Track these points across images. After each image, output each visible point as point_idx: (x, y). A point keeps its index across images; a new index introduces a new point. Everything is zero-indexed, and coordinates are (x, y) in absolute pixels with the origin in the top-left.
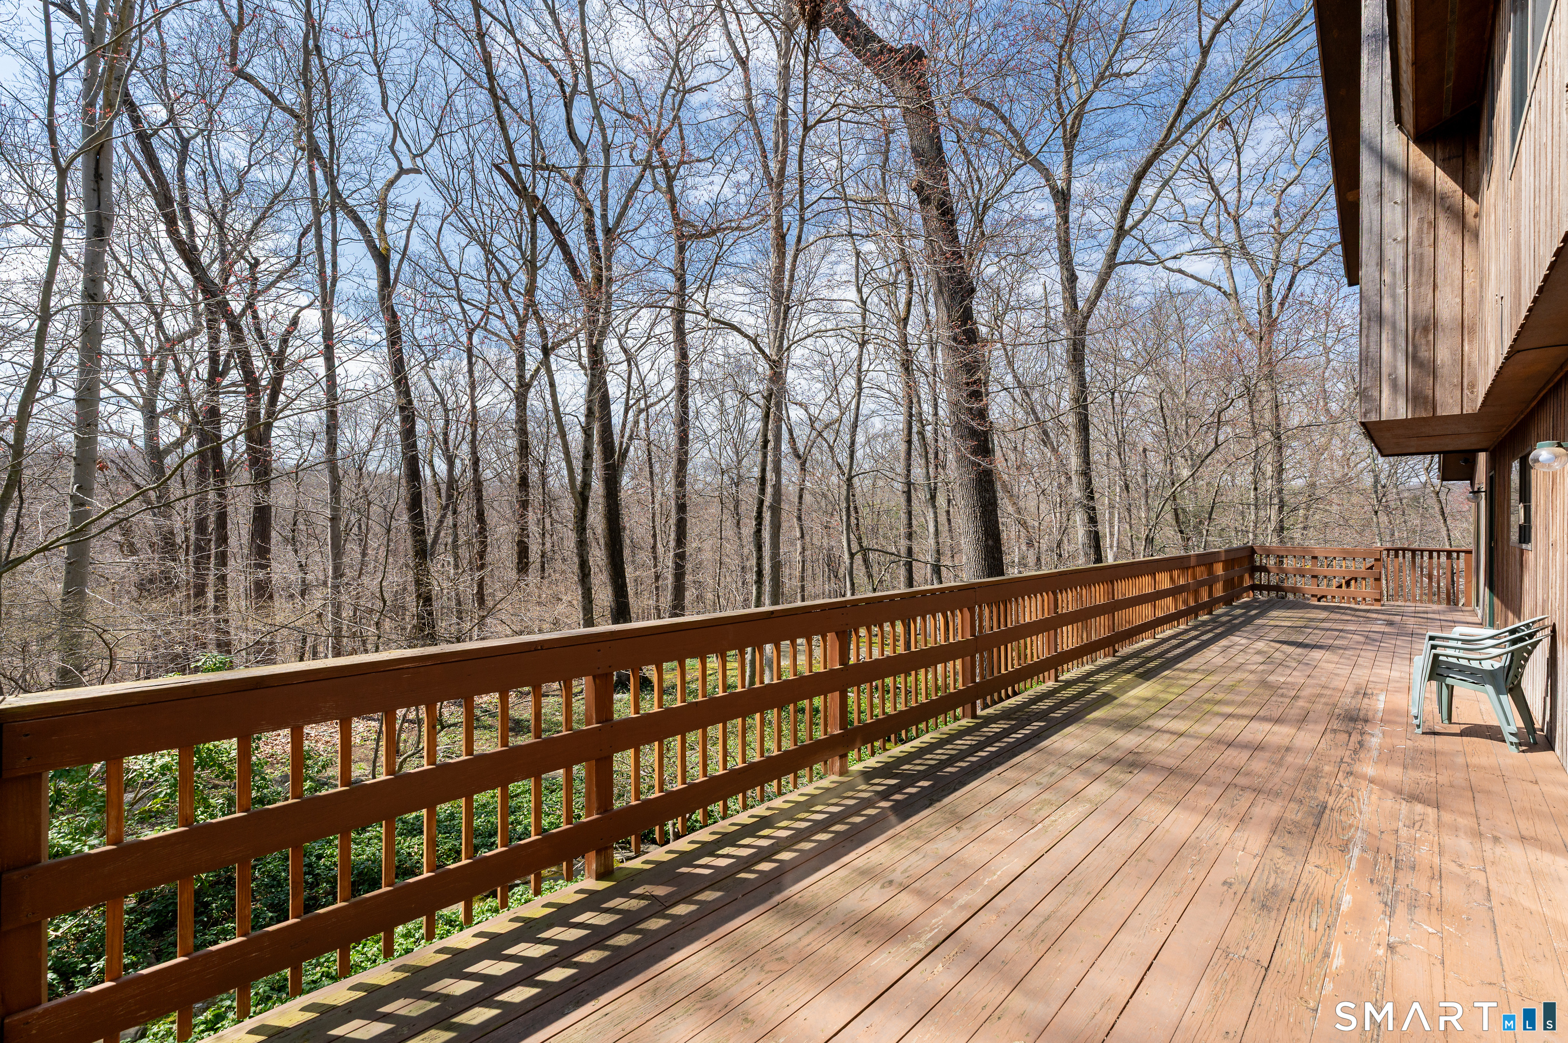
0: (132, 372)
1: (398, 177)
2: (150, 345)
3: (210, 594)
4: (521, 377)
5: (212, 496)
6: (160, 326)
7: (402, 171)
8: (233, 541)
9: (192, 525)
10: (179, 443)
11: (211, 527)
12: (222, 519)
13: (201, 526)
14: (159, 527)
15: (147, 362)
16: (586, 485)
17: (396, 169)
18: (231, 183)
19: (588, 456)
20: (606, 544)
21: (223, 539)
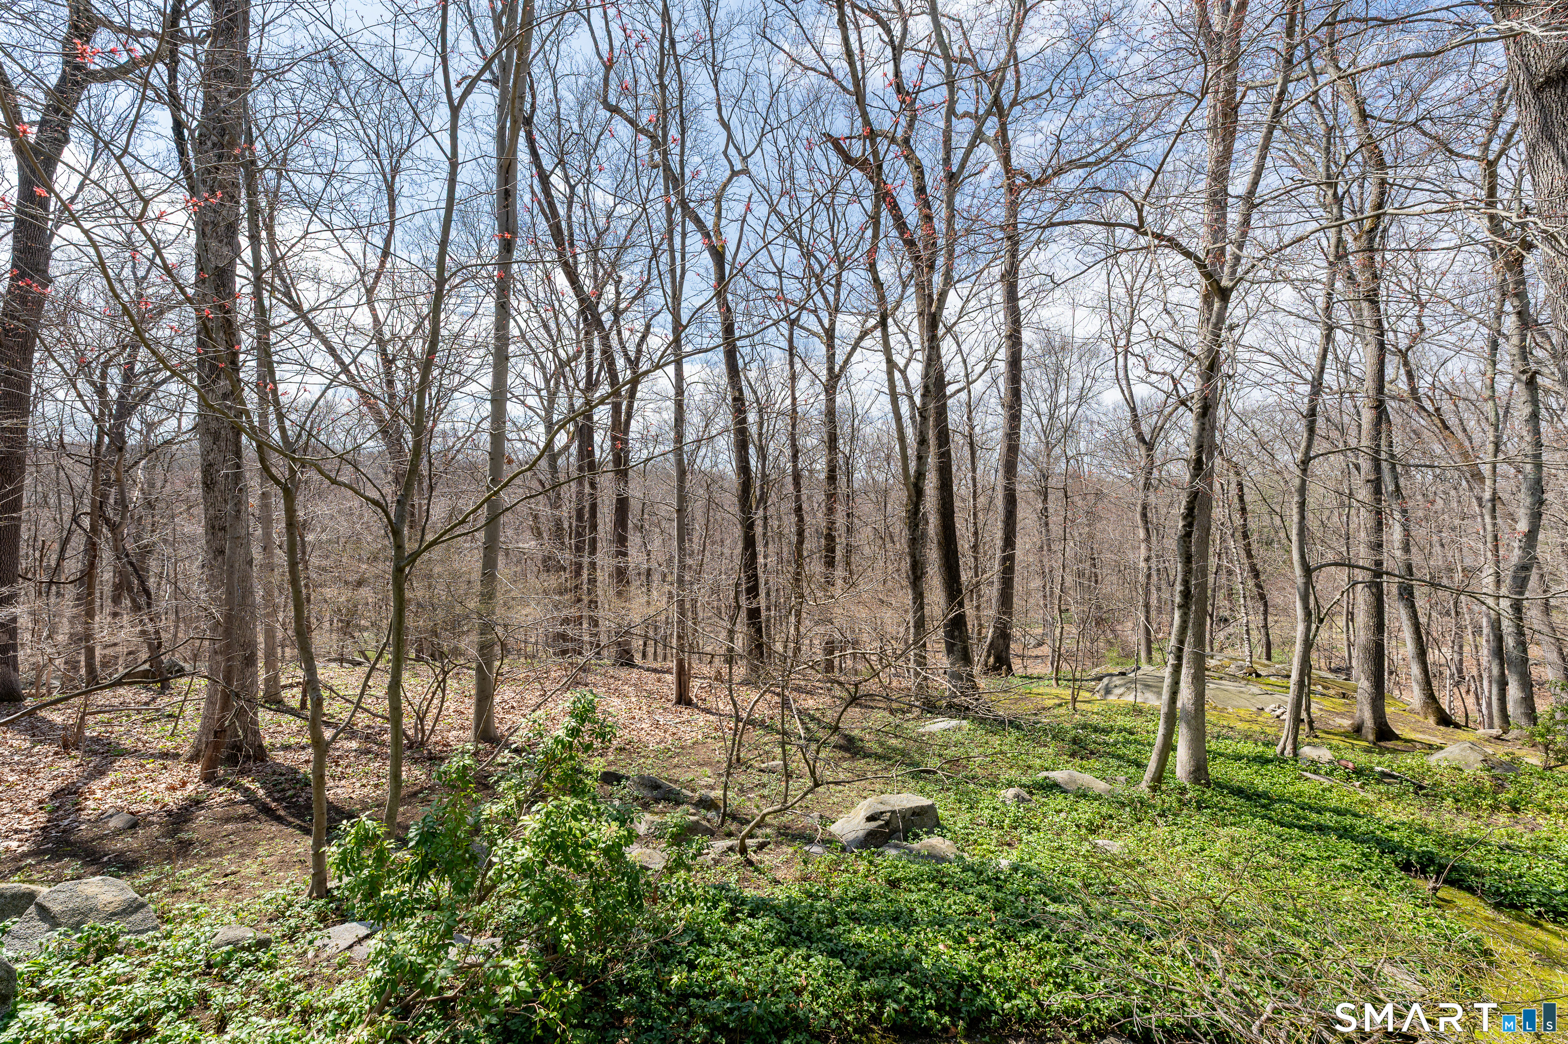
0: (538, 391)
1: (730, 179)
2: (551, 367)
3: (585, 576)
4: (831, 369)
5: (587, 489)
6: (555, 353)
7: (734, 173)
8: (600, 528)
9: (574, 513)
10: (567, 447)
11: (587, 516)
12: (594, 508)
13: (580, 517)
14: (553, 515)
15: (547, 382)
16: (920, 475)
17: (728, 173)
18: (602, 222)
19: (922, 441)
20: (939, 543)
21: (594, 527)
